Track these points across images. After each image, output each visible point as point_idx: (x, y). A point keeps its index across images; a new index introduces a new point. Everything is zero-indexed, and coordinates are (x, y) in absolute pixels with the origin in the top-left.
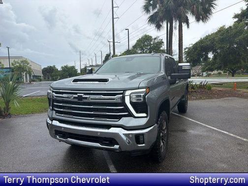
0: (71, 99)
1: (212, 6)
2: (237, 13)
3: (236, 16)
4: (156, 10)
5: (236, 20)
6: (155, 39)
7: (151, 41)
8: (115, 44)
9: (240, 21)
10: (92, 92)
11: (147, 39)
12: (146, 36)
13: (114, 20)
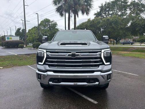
0: (67, 56)
1: (91, 7)
2: (95, 13)
3: (95, 14)
4: (60, 5)
5: (95, 16)
6: (52, 22)
7: (50, 22)
8: (26, 22)
9: (97, 17)
10: (81, 51)
11: (48, 21)
12: (46, 19)
13: (25, 6)
